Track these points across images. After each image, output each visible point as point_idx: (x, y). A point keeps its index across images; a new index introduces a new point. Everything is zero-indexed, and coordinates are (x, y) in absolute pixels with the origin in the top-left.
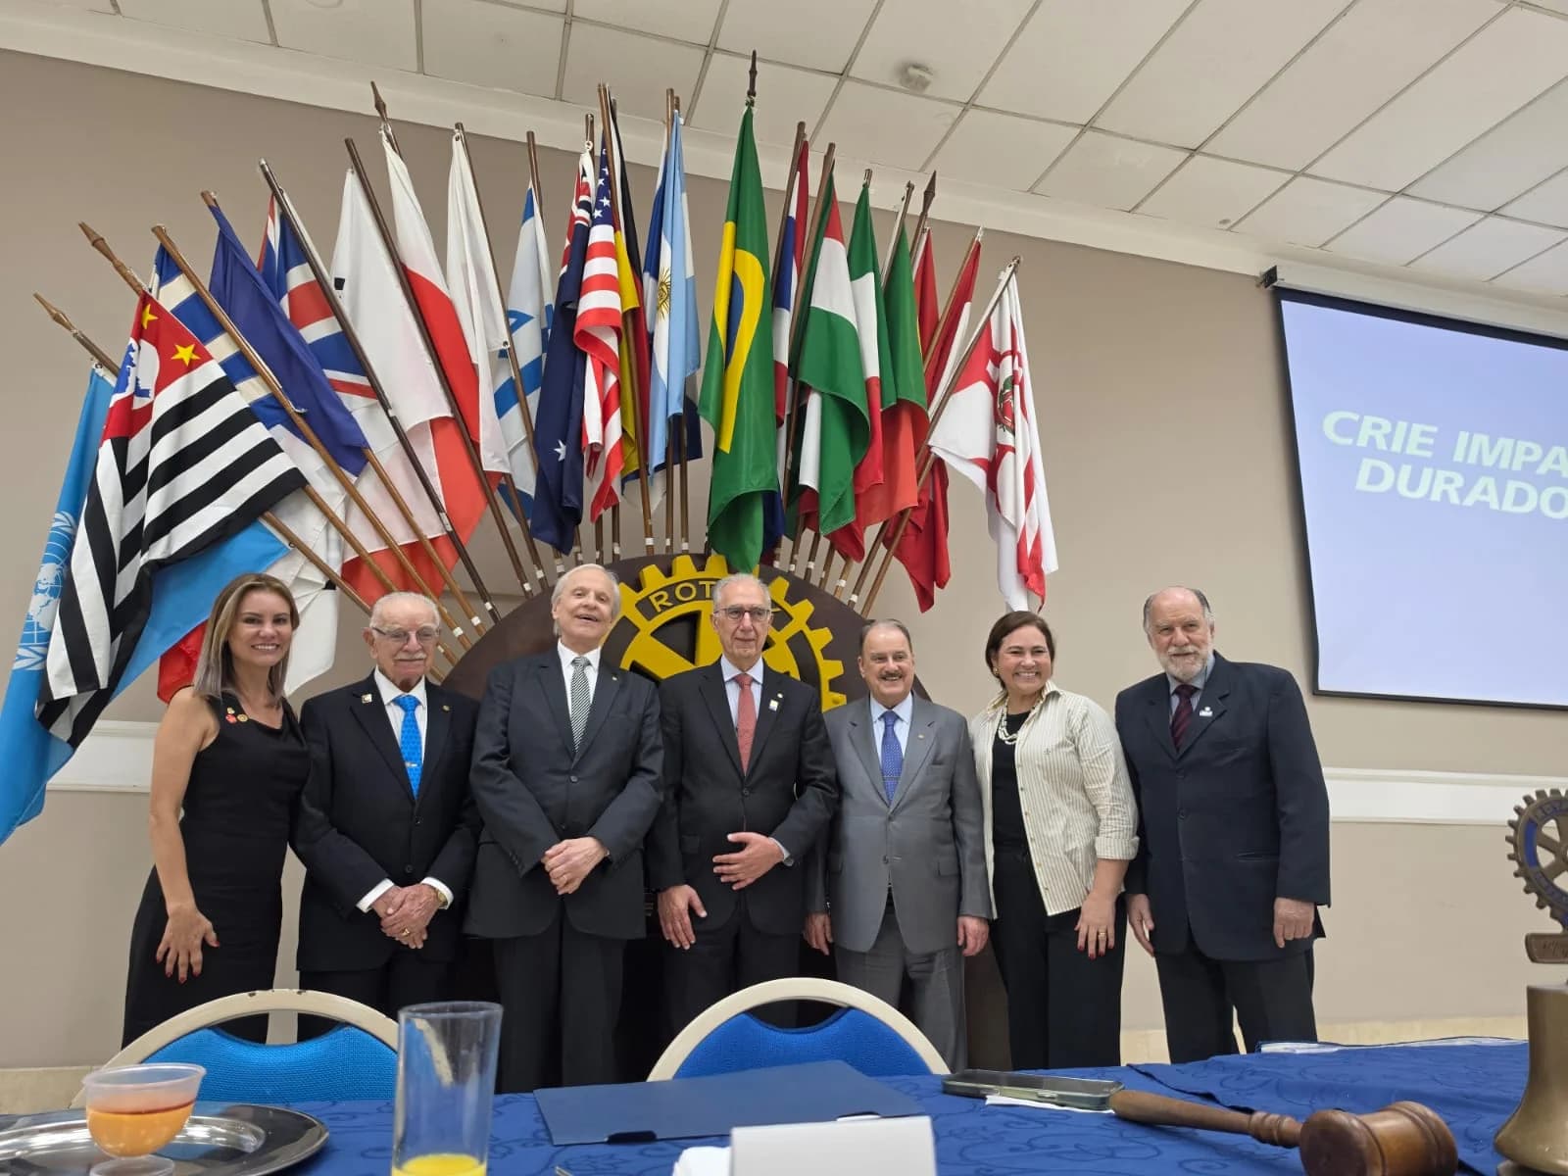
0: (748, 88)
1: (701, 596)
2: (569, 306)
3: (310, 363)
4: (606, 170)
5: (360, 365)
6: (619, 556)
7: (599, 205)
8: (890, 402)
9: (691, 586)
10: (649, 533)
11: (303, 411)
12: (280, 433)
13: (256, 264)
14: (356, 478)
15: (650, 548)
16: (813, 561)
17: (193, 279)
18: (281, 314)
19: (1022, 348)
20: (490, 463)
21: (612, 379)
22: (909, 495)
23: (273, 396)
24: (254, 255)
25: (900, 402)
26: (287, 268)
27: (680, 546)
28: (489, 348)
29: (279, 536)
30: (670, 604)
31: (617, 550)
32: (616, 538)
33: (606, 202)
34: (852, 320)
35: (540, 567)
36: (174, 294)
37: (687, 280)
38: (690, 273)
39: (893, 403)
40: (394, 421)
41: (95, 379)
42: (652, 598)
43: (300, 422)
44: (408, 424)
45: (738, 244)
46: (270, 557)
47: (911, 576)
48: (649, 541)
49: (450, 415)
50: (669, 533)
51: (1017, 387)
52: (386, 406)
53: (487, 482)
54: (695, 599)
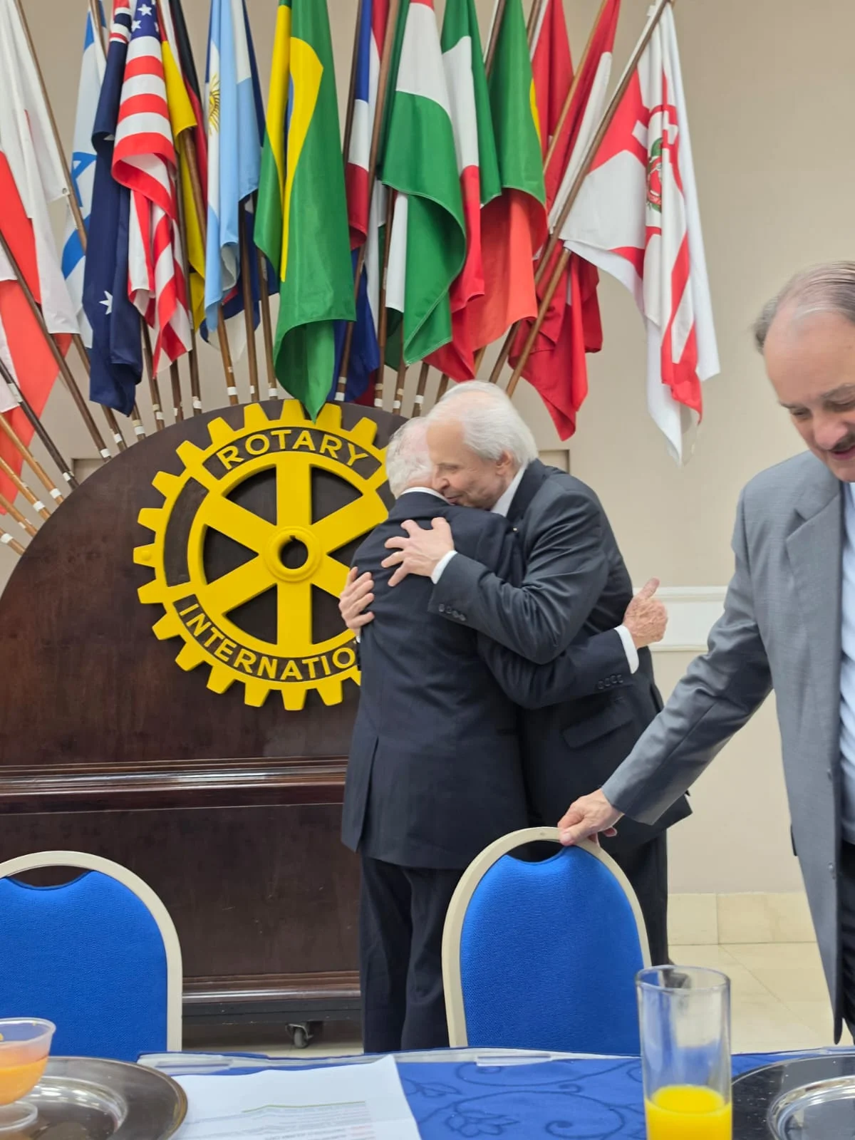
1: (274, 448)
2: (107, 139)
6: (200, 410)
7: (138, 15)
8: (492, 194)
9: (263, 437)
10: (231, 381)
15: (234, 398)
16: (422, 394)
19: (677, 98)
20: (55, 325)
21: (159, 214)
22: (522, 304)
25: (508, 195)
27: (268, 393)
28: (45, 197)
30: (240, 460)
31: (197, 405)
32: (196, 391)
33: (145, 10)
34: (441, 100)
35: (117, 431)
37: (238, 86)
38: (244, 73)
39: (496, 195)
42: (220, 455)
45: (292, 32)
47: (546, 400)
48: (232, 391)
49: (14, 278)
50: (255, 380)
51: (666, 152)
53: (58, 343)
54: (269, 451)
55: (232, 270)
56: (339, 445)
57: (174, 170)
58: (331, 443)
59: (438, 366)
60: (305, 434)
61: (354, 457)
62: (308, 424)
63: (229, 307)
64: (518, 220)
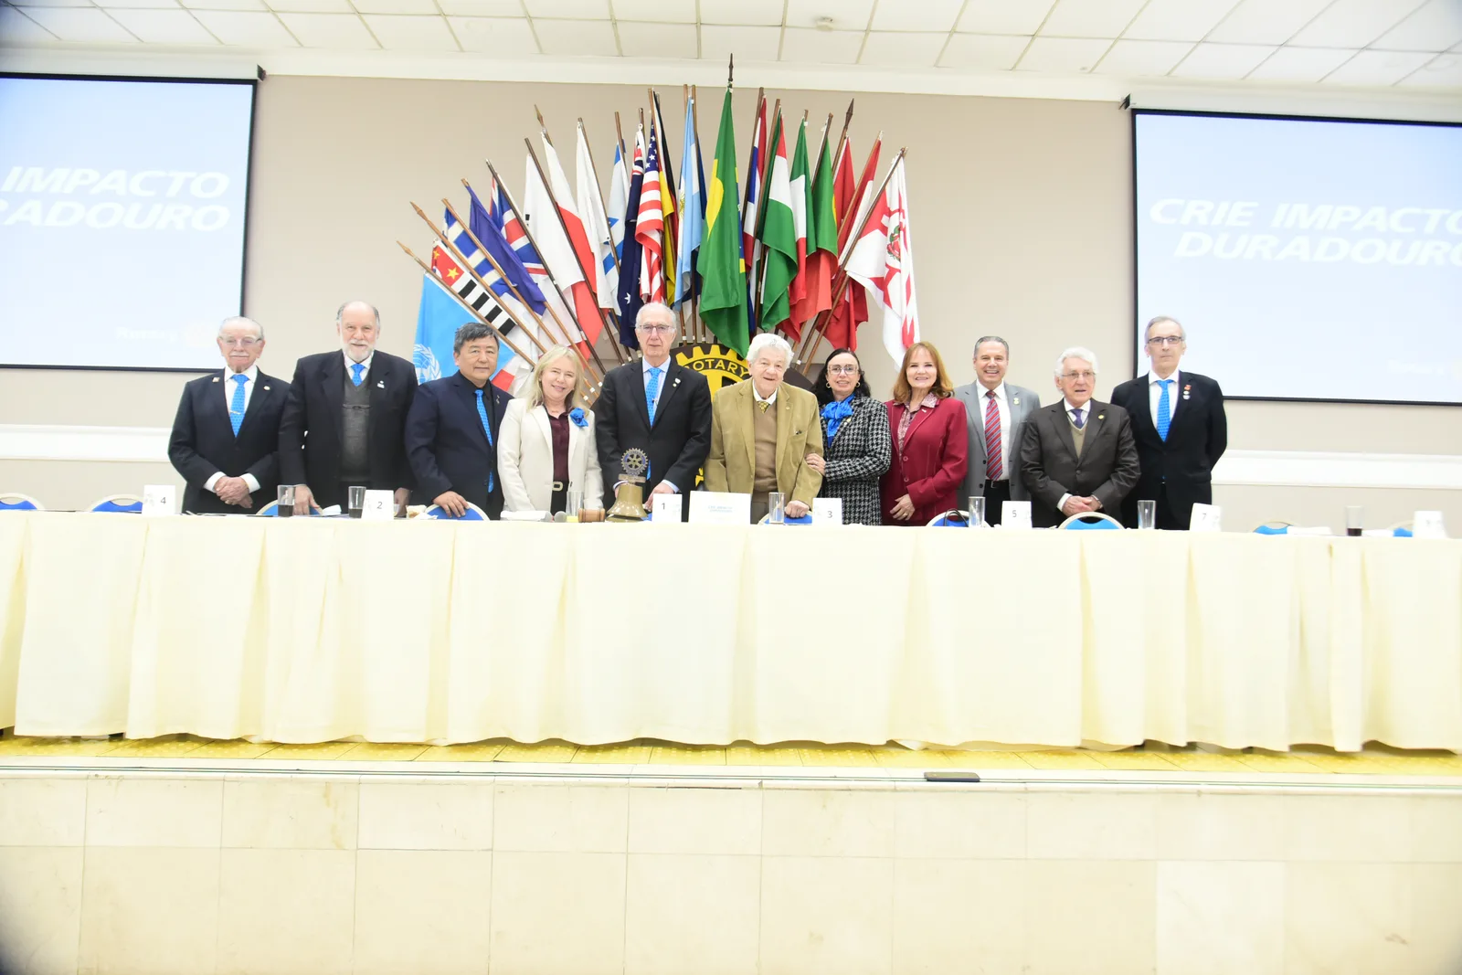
0: (729, 77)
1: (706, 367)
2: (632, 221)
3: (516, 260)
4: (653, 138)
5: (539, 260)
7: (648, 161)
8: (811, 251)
9: (701, 362)
10: (684, 333)
11: (516, 285)
12: (506, 298)
13: (488, 211)
14: (540, 317)
17: (462, 225)
18: (502, 238)
19: (905, 207)
20: (603, 303)
21: (655, 257)
22: (824, 303)
23: (502, 279)
24: (488, 208)
25: (820, 251)
26: (503, 213)
28: (599, 240)
29: (510, 348)
33: (652, 157)
34: (790, 205)
35: (630, 355)
36: (454, 232)
37: (693, 196)
38: (696, 188)
39: (813, 250)
40: (556, 286)
41: (426, 279)
43: (515, 291)
44: (562, 288)
46: (506, 359)
48: (684, 338)
49: (583, 280)
50: (695, 334)
51: (902, 232)
52: (552, 279)
53: (602, 312)
54: (704, 369)
55: (688, 282)
56: (736, 367)
57: (663, 234)
58: (732, 366)
59: (783, 330)
60: (721, 361)
61: (743, 373)
62: (724, 357)
63: (685, 298)
64: (824, 264)
